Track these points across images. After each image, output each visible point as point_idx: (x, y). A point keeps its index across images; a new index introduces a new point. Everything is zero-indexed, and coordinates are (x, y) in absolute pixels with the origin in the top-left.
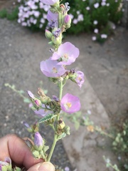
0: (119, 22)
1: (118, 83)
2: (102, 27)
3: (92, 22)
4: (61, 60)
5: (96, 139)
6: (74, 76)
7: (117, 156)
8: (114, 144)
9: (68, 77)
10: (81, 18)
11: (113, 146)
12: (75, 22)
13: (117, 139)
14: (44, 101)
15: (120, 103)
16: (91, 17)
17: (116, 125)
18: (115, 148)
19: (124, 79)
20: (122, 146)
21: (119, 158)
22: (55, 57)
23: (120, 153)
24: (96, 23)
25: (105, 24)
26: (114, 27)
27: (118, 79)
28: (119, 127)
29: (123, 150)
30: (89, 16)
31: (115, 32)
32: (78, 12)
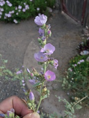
0: (54, 7)
1: (60, 47)
2: (43, 11)
3: (36, 9)
4: (46, 52)
5: (52, 86)
6: (52, 62)
7: (67, 93)
8: (63, 85)
9: (49, 62)
10: (27, 7)
11: (62, 87)
12: (24, 10)
13: (64, 82)
14: (35, 74)
15: (63, 59)
16: (35, 6)
17: (62, 74)
18: (64, 88)
19: (63, 43)
20: (68, 85)
21: (68, 94)
22: (42, 51)
23: (68, 90)
24: (38, 9)
25: (45, 10)
26: (51, 11)
27: (60, 44)
28: (64, 74)
29: (69, 88)
30: (33, 5)
31: (53, 14)
32: (25, 4)
